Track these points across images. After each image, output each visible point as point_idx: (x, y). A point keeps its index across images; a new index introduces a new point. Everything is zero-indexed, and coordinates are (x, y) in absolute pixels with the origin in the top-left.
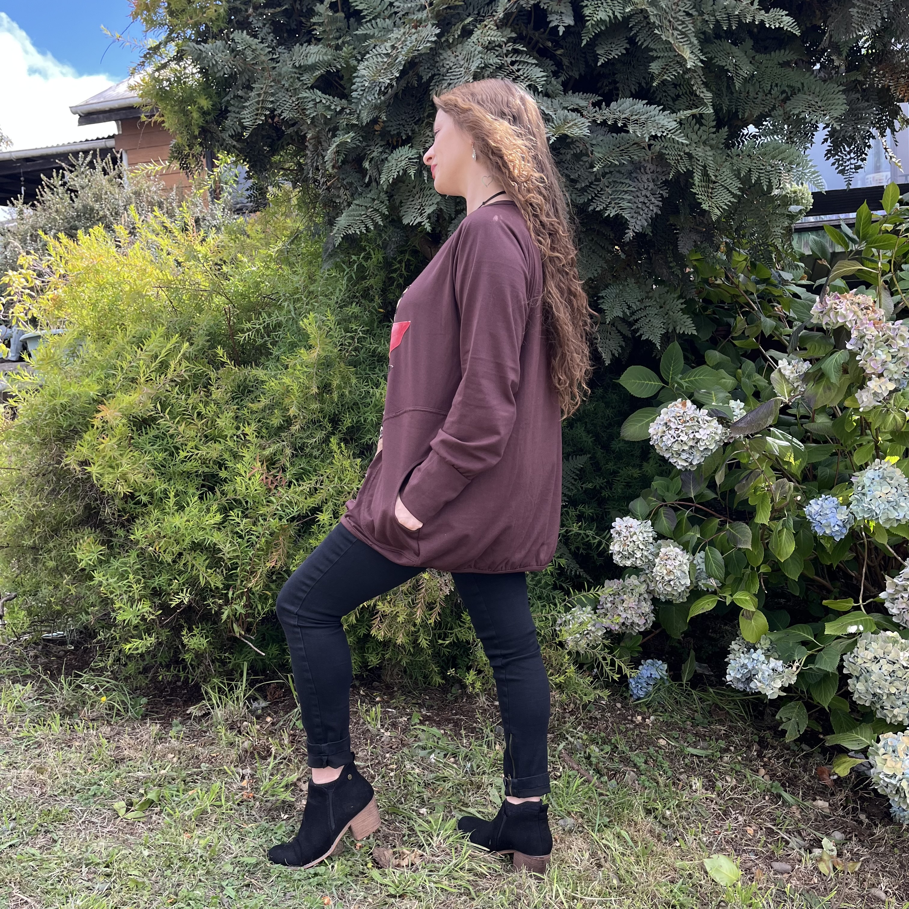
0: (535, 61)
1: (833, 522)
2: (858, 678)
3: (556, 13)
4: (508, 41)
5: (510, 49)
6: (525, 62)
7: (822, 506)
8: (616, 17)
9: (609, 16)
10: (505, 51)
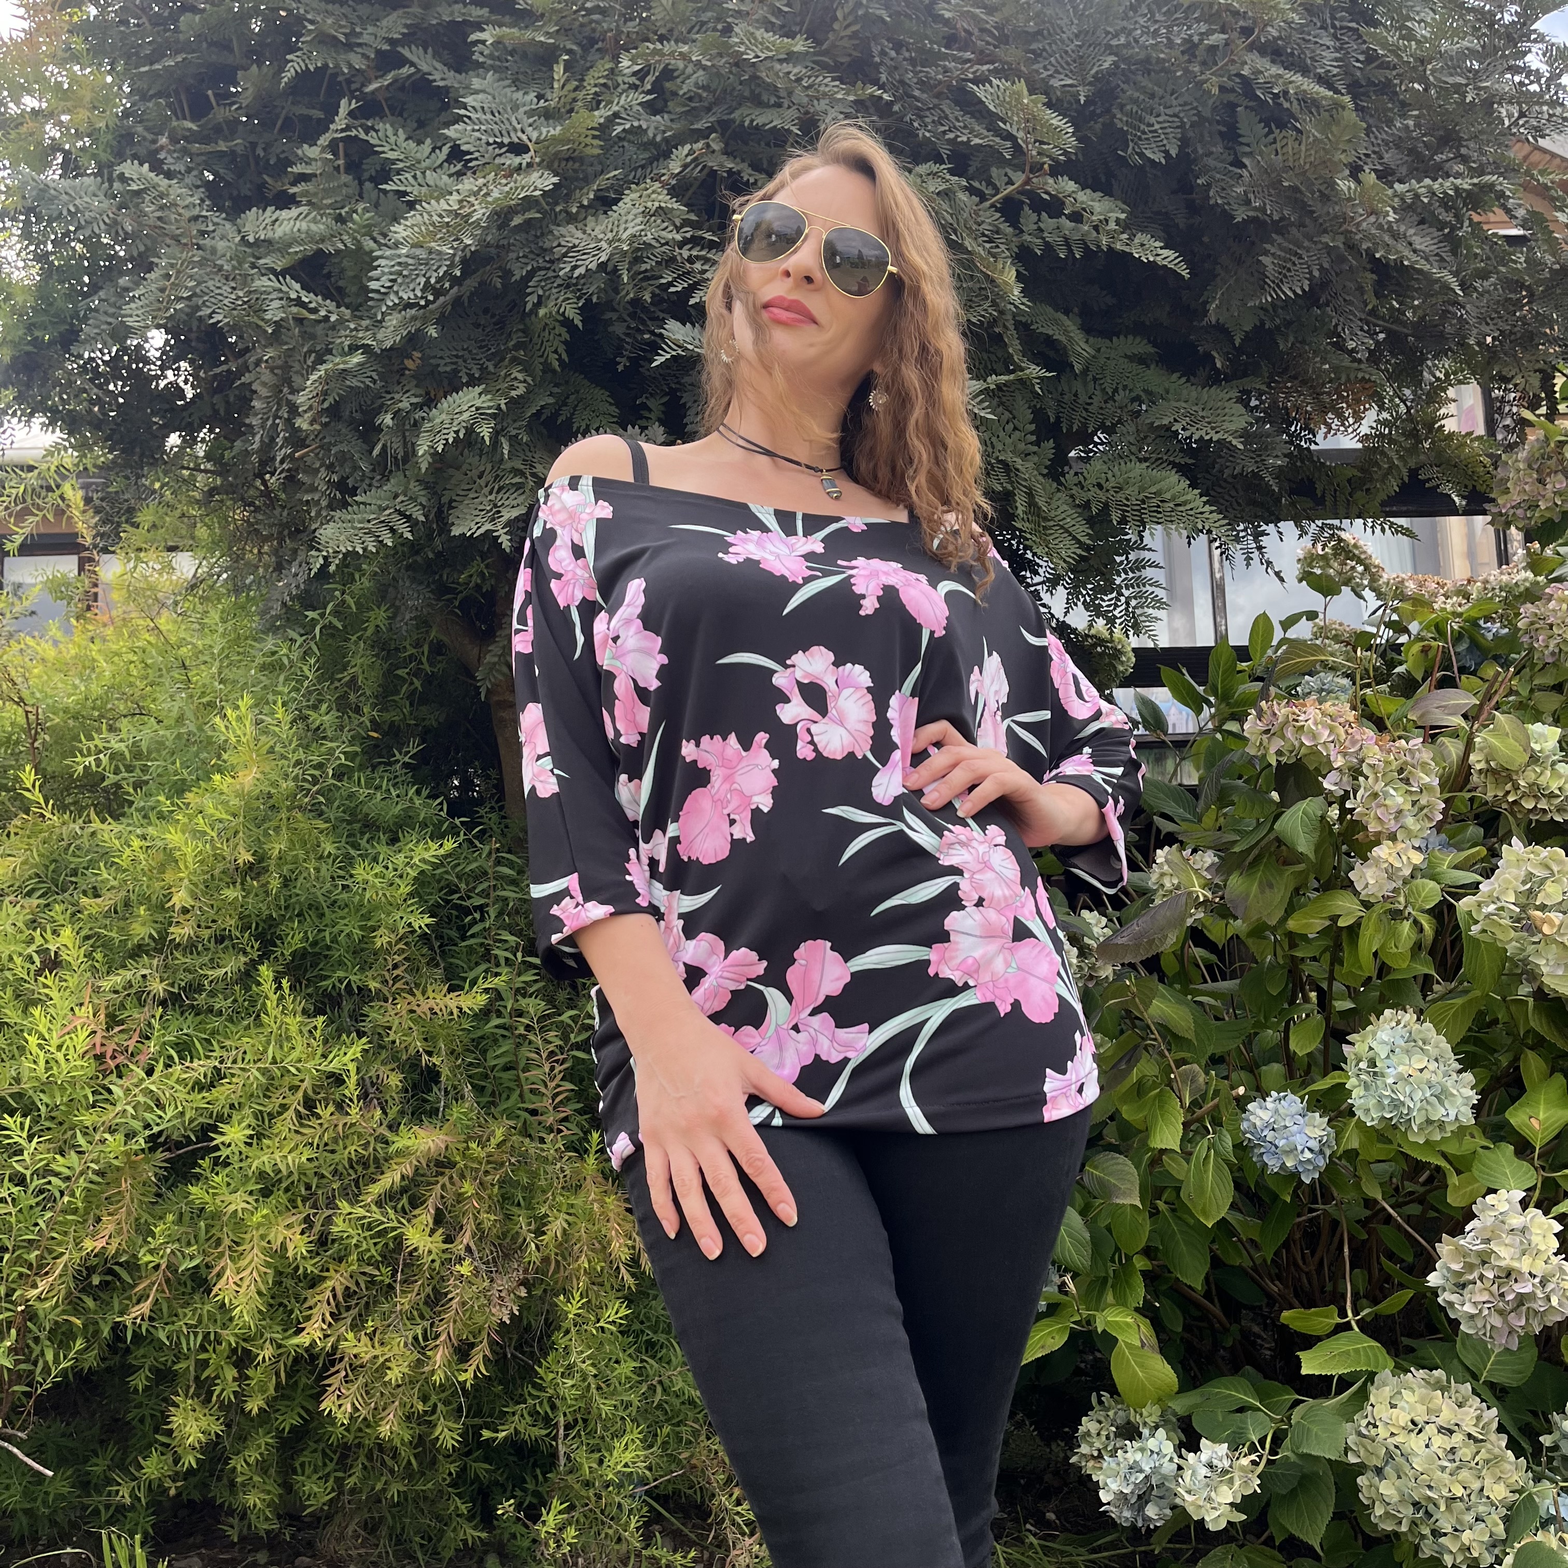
1: (1299, 1141)
2: (1379, 1471)
4: (682, 226)
5: (688, 235)
7: (1276, 1111)
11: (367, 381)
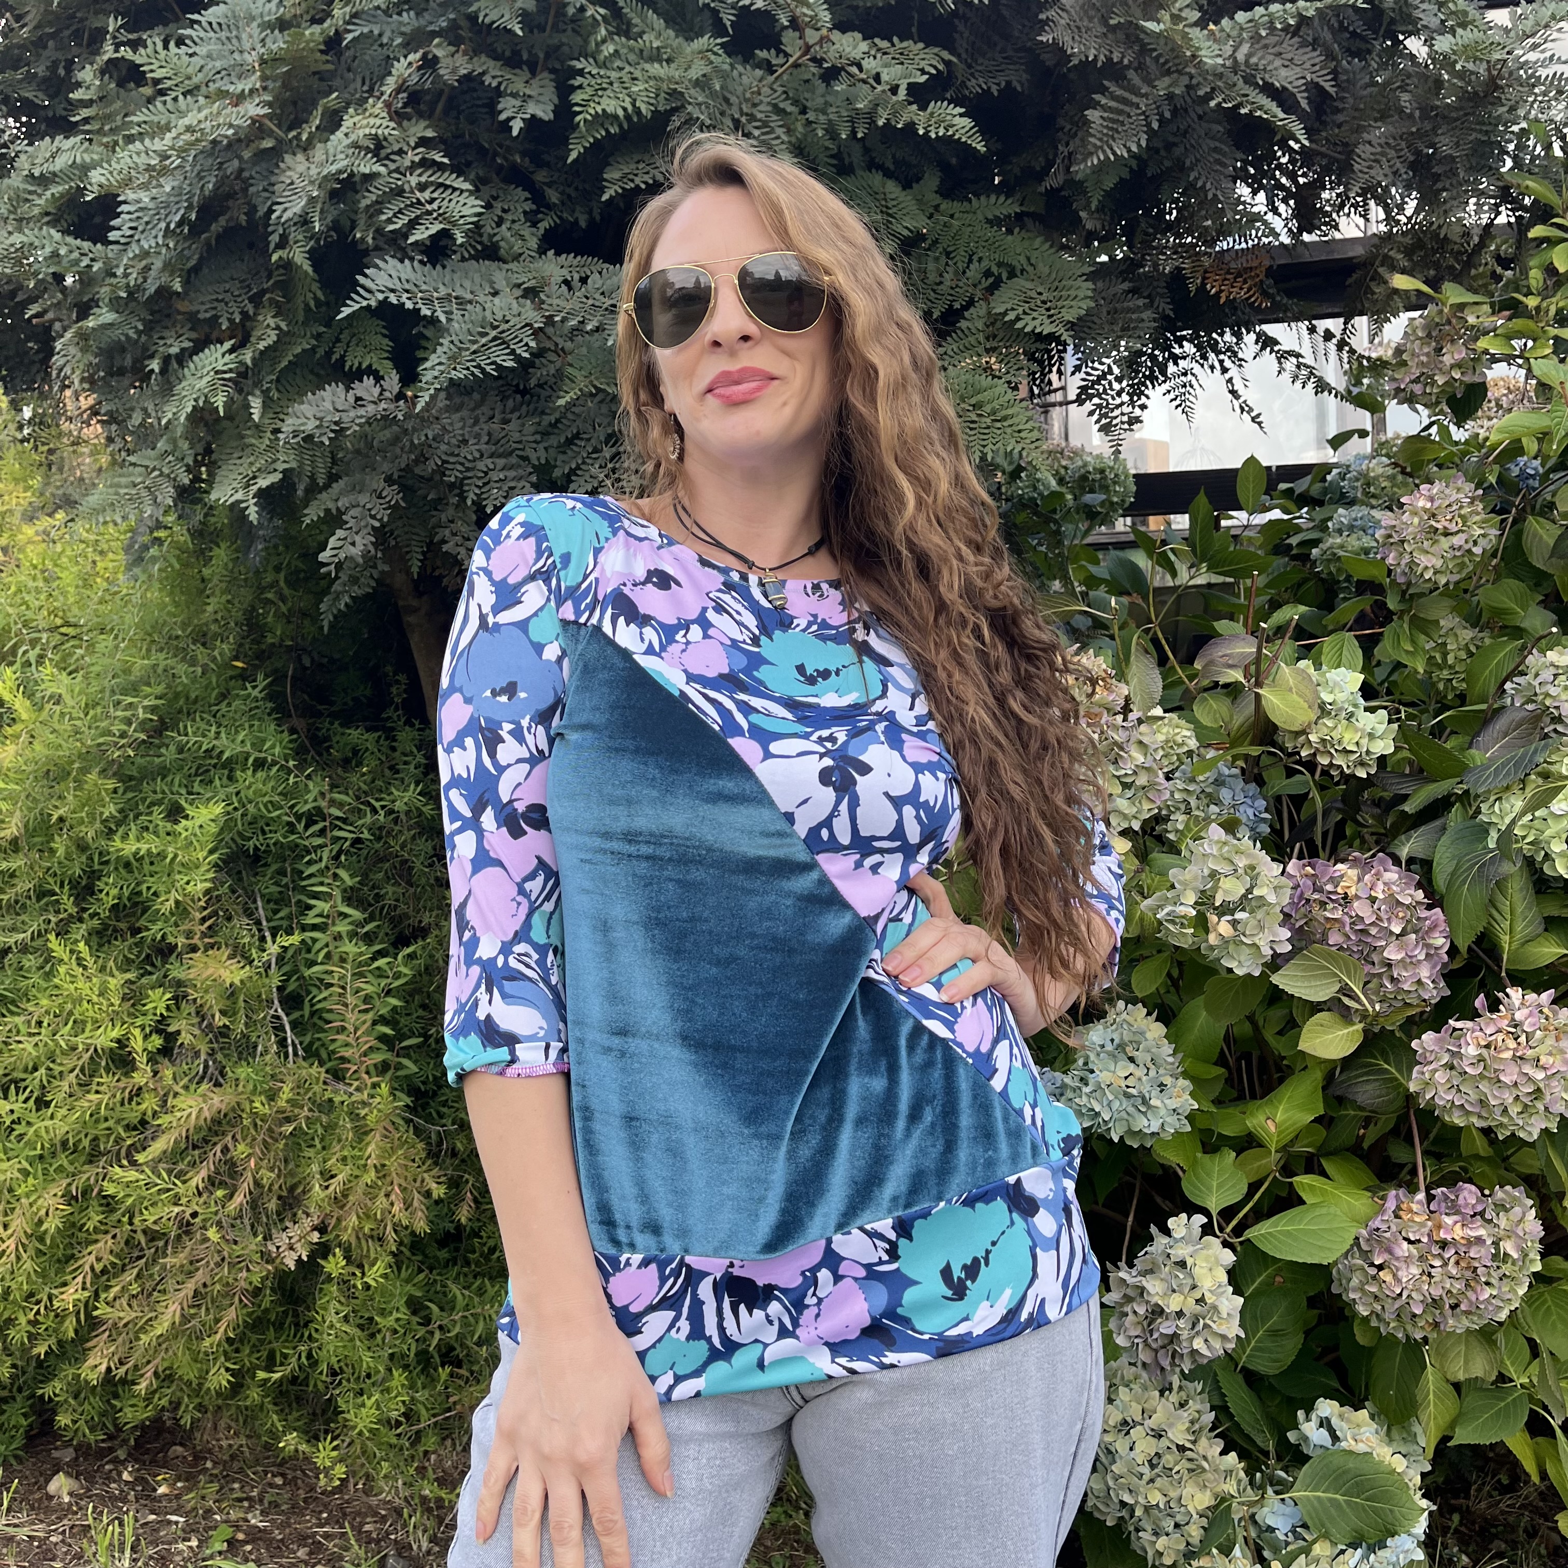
0: (467, 186)
3: (514, 95)
4: (417, 146)
5: (417, 159)
6: (447, 187)
8: (638, 111)
9: (625, 109)
10: (407, 163)
11: (131, 333)
